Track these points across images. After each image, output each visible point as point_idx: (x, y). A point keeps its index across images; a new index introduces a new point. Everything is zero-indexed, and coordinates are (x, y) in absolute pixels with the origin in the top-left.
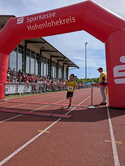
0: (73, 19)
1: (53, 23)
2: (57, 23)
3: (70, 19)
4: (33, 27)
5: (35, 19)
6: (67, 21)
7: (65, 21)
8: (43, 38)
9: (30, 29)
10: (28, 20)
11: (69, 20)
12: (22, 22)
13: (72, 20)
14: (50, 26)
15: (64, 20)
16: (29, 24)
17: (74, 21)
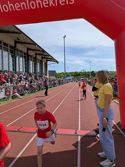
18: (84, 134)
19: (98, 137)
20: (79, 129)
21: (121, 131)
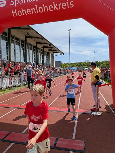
0: (71, 3)
1: (46, 8)
2: (50, 8)
3: (68, 3)
4: (19, 12)
5: (21, 2)
6: (63, 6)
7: (61, 6)
8: (31, 26)
9: (15, 14)
10: (12, 3)
11: (65, 5)
12: (4, 5)
13: (70, 5)
14: (41, 11)
15: (59, 5)
16: (13, 8)
17: (72, 6)
18: (82, 112)
19: (92, 114)
20: (78, 108)
21: (112, 111)
